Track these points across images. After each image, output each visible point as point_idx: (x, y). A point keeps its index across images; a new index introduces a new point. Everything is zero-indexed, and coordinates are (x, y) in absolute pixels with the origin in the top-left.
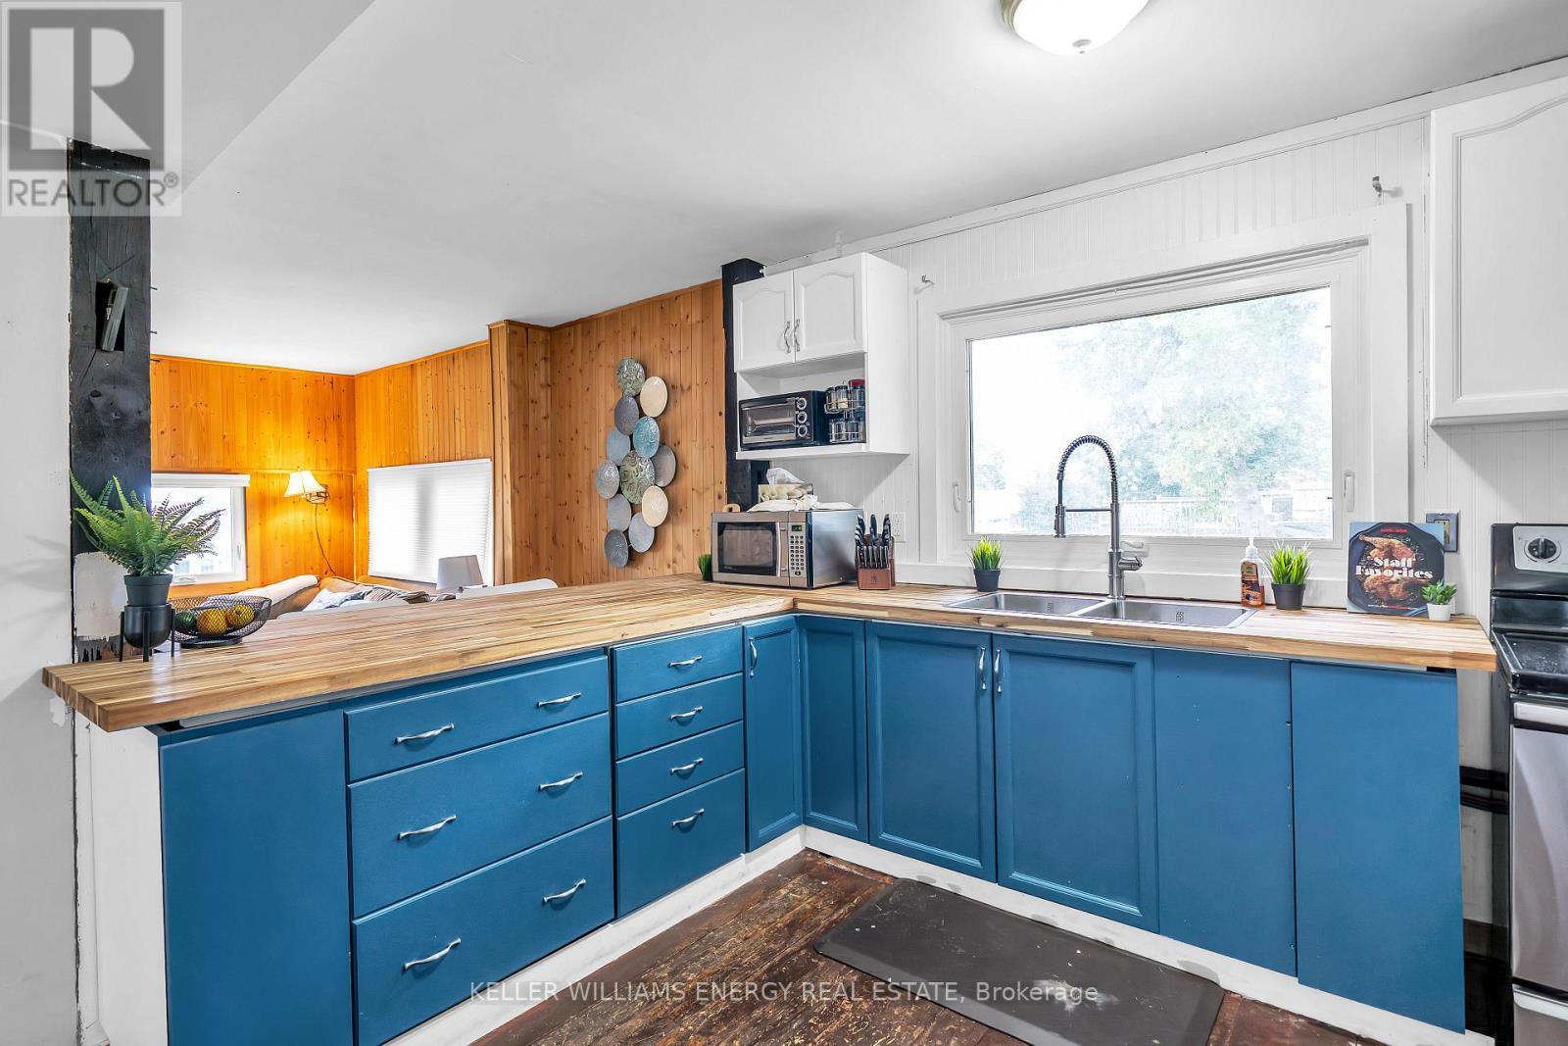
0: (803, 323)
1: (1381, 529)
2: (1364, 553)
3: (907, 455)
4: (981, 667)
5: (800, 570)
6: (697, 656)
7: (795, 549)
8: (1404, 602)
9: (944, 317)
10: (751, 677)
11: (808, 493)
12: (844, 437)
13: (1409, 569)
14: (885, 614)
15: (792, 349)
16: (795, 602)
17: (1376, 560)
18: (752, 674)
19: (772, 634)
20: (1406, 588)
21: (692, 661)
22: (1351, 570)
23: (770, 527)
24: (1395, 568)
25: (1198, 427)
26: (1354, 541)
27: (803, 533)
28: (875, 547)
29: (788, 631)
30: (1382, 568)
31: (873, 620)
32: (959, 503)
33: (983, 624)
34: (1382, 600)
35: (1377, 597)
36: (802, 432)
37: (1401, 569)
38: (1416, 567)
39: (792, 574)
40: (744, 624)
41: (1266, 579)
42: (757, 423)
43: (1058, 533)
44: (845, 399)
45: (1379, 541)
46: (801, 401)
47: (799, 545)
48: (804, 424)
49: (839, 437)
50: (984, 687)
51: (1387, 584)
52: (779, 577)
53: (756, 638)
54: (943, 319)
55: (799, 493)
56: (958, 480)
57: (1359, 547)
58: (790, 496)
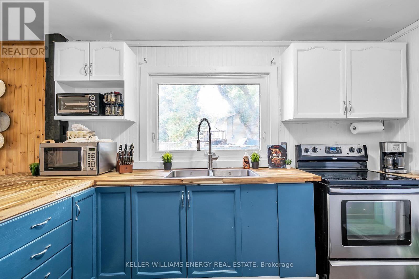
0: (94, 65)
1: (274, 146)
2: (271, 153)
3: (135, 122)
4: (183, 198)
5: (93, 167)
6: (48, 217)
7: (90, 159)
8: (280, 165)
9: (150, 75)
10: (76, 221)
11: (93, 135)
12: (113, 113)
13: (280, 156)
14: (142, 183)
15: (88, 75)
16: (95, 182)
17: (274, 154)
18: (77, 219)
19: (86, 198)
20: (280, 161)
21: (46, 222)
22: (269, 157)
23: (78, 150)
24: (278, 156)
25: (178, 124)
26: (269, 150)
27: (95, 152)
28: (128, 156)
29: (92, 195)
30: (275, 156)
31: (134, 186)
32: (154, 140)
33: (184, 183)
34: (276, 165)
35: (275, 164)
36: (93, 109)
37: (279, 156)
38: (282, 156)
39: (89, 169)
40: (72, 195)
41: (250, 161)
42: (66, 104)
43: (198, 149)
44: (114, 98)
45: (274, 150)
46: (93, 97)
47: (93, 157)
48: (94, 106)
49: (111, 113)
50: (183, 206)
51: (276, 161)
52: (82, 171)
53: (79, 201)
54: (149, 75)
55: (89, 135)
56: (154, 132)
57: (270, 151)
58: (84, 136)
